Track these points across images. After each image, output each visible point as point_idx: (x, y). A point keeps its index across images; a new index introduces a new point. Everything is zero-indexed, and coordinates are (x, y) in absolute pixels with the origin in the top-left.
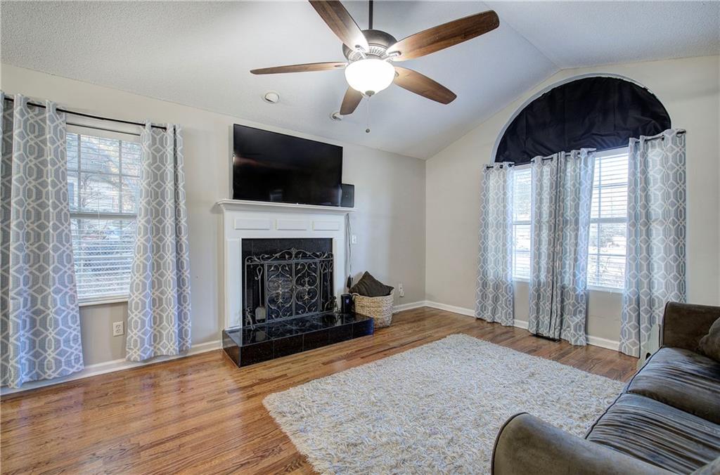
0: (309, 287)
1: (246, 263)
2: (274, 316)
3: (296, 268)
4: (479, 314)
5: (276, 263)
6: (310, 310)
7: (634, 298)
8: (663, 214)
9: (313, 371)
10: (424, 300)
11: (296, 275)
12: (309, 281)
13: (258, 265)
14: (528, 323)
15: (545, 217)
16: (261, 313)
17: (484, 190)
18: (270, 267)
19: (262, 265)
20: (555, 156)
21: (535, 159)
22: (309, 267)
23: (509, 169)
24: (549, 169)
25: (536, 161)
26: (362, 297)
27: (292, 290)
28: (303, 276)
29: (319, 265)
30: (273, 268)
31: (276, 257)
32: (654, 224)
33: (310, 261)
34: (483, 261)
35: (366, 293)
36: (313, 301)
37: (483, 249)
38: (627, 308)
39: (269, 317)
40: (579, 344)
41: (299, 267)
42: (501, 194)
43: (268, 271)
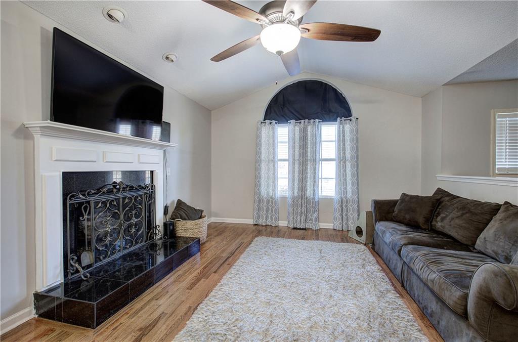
0: (136, 220)
1: (69, 202)
2: (102, 258)
3: (123, 202)
4: (256, 221)
5: (103, 198)
6: (137, 243)
7: (340, 200)
8: (351, 157)
9: (187, 299)
10: (211, 217)
11: (123, 210)
12: (136, 214)
13: (83, 203)
14: (287, 222)
15: (297, 157)
16: (87, 258)
17: (258, 137)
18: (97, 203)
19: (88, 202)
20: (302, 121)
21: (292, 121)
22: (135, 200)
23: (276, 125)
24: (298, 129)
25: (292, 123)
26: (184, 221)
27: (121, 225)
28: (131, 209)
29: (144, 197)
30: (100, 205)
31: (104, 192)
32: (347, 162)
33: (137, 194)
34: (257, 185)
35: (187, 218)
36: (139, 233)
37: (257, 177)
38: (337, 206)
39: (97, 259)
40: (317, 229)
41: (127, 200)
42: (271, 141)
43: (95, 208)
